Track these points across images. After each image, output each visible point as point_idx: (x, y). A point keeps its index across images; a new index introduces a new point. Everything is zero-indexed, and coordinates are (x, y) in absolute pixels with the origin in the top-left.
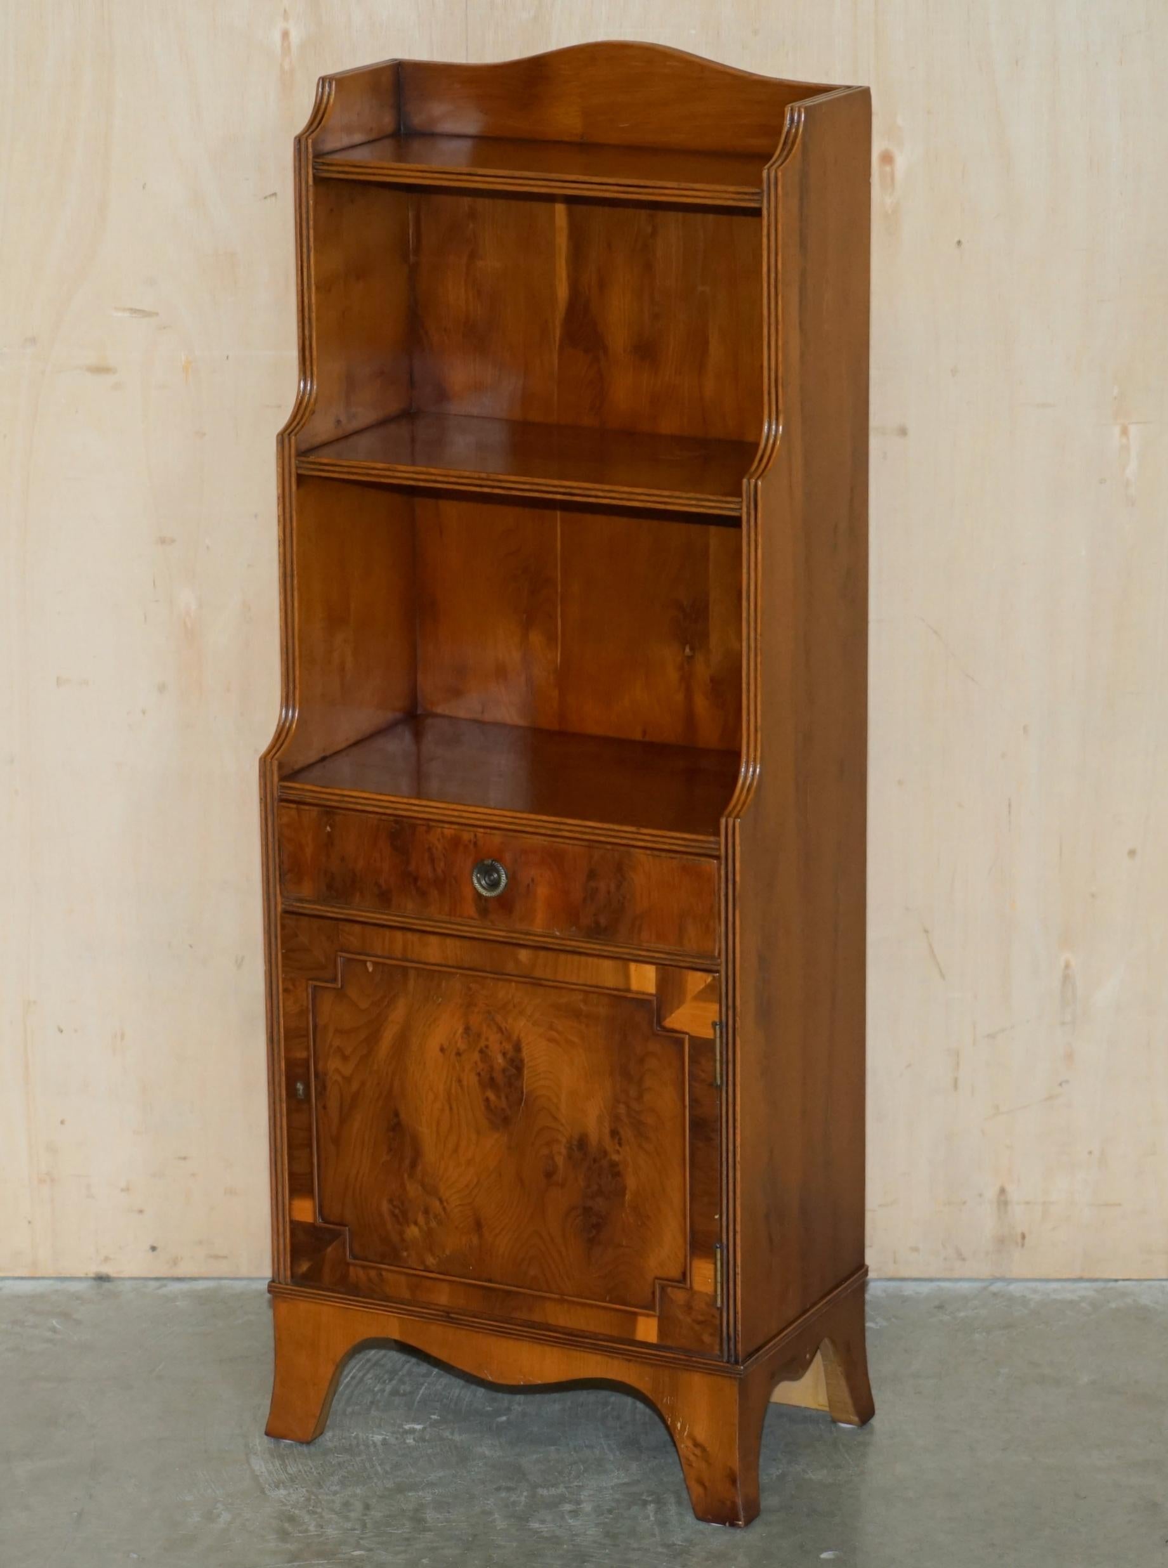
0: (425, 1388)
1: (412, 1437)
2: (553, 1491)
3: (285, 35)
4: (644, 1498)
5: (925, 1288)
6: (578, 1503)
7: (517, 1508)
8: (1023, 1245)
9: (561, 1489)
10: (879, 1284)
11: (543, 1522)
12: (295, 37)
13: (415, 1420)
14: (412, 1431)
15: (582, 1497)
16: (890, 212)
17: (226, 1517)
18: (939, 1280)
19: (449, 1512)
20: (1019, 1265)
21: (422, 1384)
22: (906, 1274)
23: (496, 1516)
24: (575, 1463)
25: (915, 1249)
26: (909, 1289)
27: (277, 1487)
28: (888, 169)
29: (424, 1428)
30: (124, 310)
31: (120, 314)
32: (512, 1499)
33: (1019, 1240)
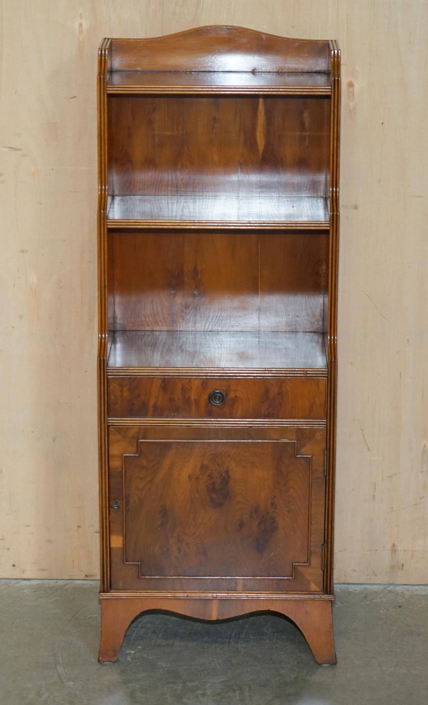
0: (136, 633)
1: (130, 657)
2: (194, 684)
3: (81, 25)
4: (234, 688)
5: (359, 588)
6: (205, 690)
7: (177, 692)
8: (402, 569)
9: (197, 683)
10: (337, 586)
11: (189, 699)
12: (85, 26)
13: (131, 649)
14: (130, 654)
15: (206, 687)
16: (352, 109)
17: (46, 695)
18: (365, 584)
19: (146, 694)
20: (401, 578)
21: (134, 631)
22: (351, 582)
23: (167, 696)
24: (204, 670)
25: (354, 570)
26: (352, 588)
27: (69, 681)
28: (351, 89)
29: (135, 653)
30: (6, 147)
31: (5, 149)
32: (175, 688)
33: (401, 567)
